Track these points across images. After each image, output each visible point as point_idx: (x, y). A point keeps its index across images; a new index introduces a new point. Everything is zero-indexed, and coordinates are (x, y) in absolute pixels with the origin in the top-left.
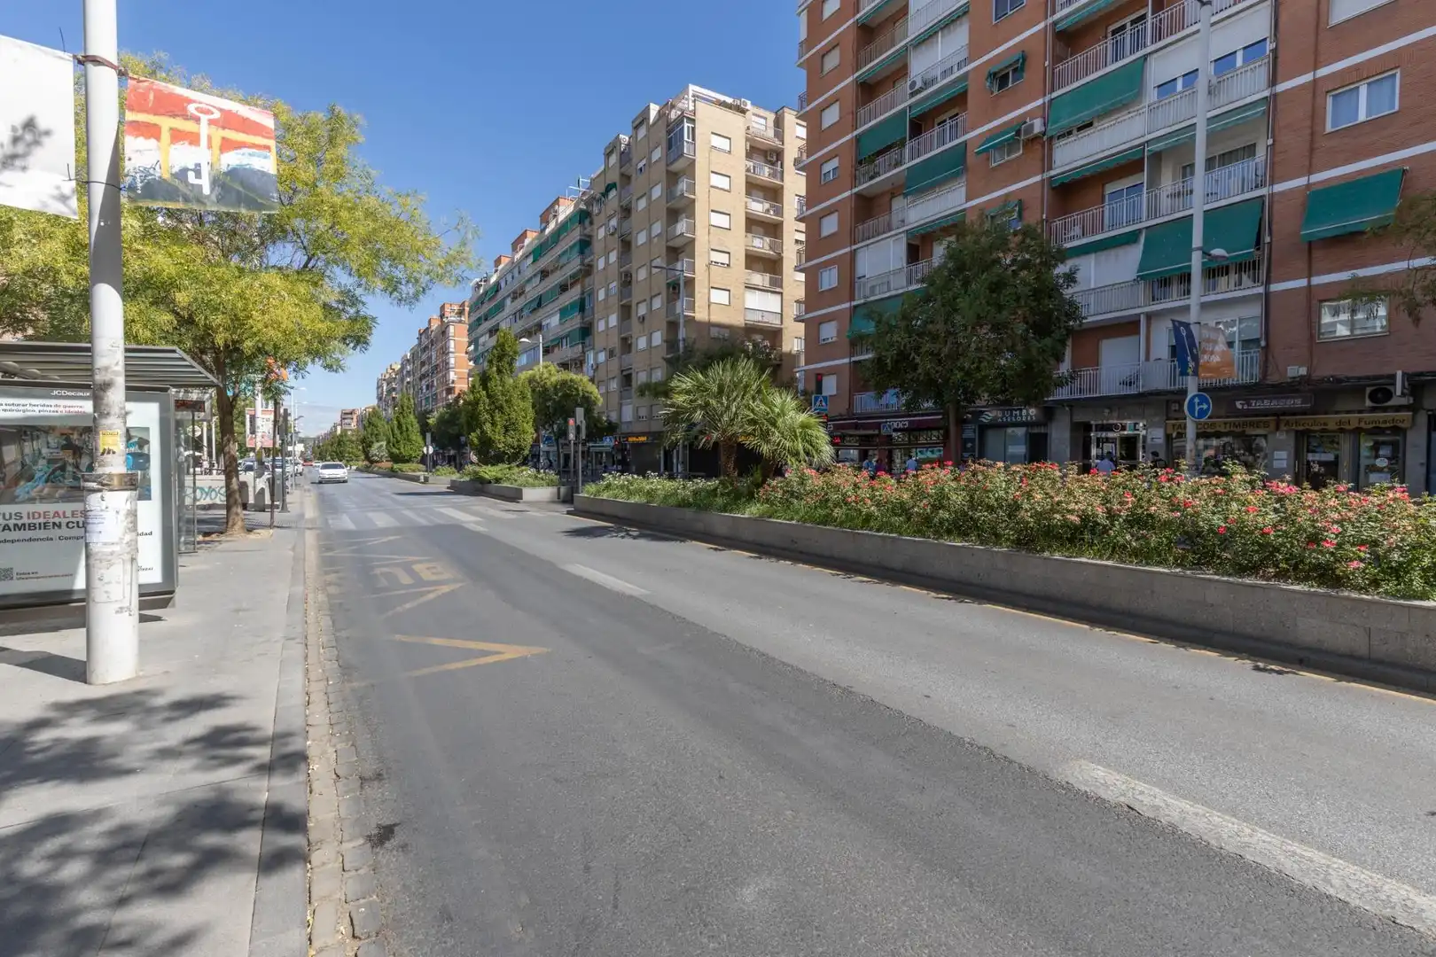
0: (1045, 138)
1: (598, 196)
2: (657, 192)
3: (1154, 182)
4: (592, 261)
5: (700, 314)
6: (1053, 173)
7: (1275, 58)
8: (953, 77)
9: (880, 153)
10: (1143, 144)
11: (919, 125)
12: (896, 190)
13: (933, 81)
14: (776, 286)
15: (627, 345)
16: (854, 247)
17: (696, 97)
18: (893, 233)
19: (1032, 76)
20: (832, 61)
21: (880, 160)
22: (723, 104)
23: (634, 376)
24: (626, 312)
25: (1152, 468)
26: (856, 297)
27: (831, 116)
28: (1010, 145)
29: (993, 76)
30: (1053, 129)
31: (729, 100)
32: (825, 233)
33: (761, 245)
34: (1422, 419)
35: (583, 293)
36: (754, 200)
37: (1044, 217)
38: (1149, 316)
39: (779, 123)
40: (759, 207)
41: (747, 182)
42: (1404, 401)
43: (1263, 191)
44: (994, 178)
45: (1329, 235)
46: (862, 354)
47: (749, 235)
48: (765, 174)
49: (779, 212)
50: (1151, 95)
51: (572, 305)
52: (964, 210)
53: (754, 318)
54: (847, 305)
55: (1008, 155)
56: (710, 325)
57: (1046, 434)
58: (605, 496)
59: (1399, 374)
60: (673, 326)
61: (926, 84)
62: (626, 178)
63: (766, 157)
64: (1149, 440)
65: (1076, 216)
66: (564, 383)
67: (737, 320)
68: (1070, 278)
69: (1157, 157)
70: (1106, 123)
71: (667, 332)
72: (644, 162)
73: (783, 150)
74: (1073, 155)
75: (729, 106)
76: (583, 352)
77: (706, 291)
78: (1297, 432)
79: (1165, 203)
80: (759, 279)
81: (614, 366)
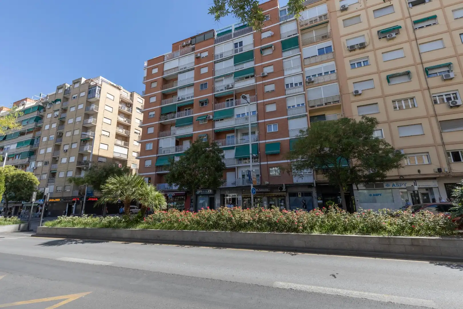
0: (213, 120)
1: (50, 102)
2: (81, 107)
3: (237, 136)
4: (42, 125)
5: (95, 152)
6: (215, 129)
7: (258, 115)
8: (189, 99)
9: (168, 113)
10: (234, 127)
11: (180, 109)
12: (172, 124)
13: (184, 99)
14: (126, 145)
15: (55, 160)
16: (159, 138)
17: (102, 81)
18: (171, 136)
19: (209, 105)
20: (154, 85)
21: (168, 115)
22: (113, 85)
23: (57, 173)
24: (57, 147)
25: (259, 207)
26: (159, 153)
27: (153, 100)
28: (205, 120)
29: (200, 102)
30: (215, 119)
31: (115, 85)
32: (149, 132)
33: (122, 131)
34: (288, 194)
35: (34, 137)
36: (120, 117)
37: (213, 139)
38: (237, 167)
39: (132, 96)
40: (122, 120)
41: (119, 111)
42: (285, 190)
43: (258, 142)
44: (200, 127)
45: (271, 153)
46: (160, 171)
47: (118, 128)
48: (126, 110)
49: (130, 122)
50: (235, 117)
51: (26, 142)
52: (192, 134)
53: (117, 156)
54: (156, 155)
55: (204, 122)
56: (98, 156)
57: (214, 198)
58: (59, 226)
59: (284, 184)
60: (81, 155)
61: (182, 99)
62: (66, 99)
63: (126, 105)
64: (239, 199)
65: (221, 141)
66: (19, 175)
67: (111, 156)
68: (223, 156)
69: (237, 130)
70: (226, 120)
71: (78, 158)
72: (76, 95)
73: (132, 104)
74: (220, 126)
75: (115, 87)
76: (29, 161)
77: (99, 144)
78: (267, 197)
79: (239, 141)
80: (119, 142)
81: (47, 169)
